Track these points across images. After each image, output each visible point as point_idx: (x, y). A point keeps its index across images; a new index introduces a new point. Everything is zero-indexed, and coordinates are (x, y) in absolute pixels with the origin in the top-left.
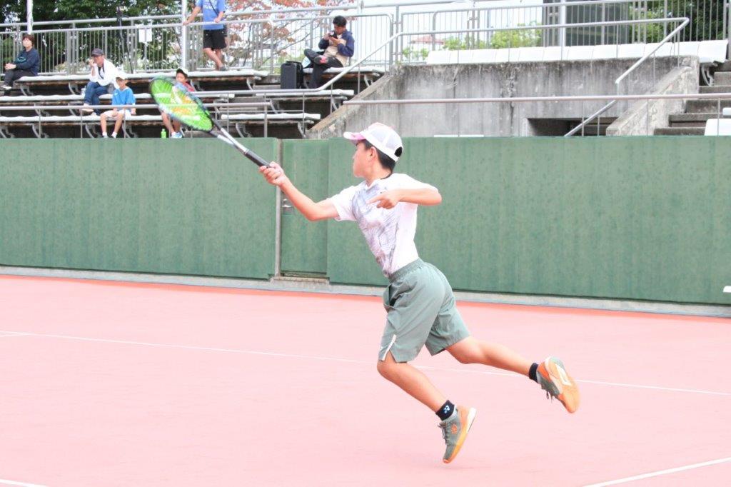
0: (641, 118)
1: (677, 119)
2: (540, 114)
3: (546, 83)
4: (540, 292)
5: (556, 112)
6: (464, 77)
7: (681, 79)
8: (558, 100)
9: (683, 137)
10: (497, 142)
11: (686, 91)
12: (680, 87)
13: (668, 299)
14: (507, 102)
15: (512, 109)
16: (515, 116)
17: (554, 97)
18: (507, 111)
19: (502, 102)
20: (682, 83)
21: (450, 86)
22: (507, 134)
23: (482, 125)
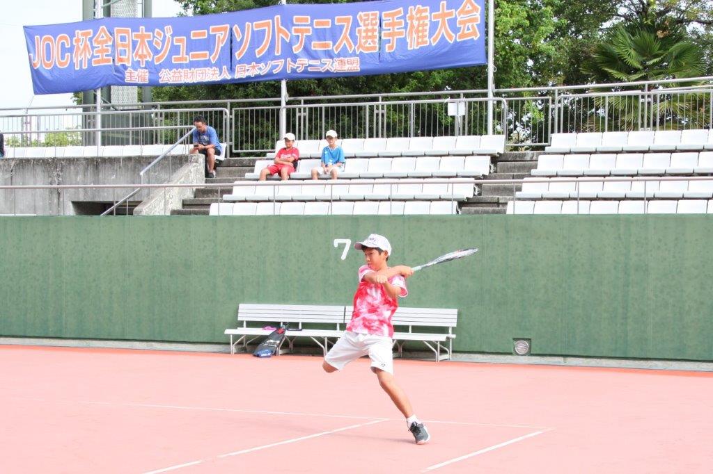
0: (160, 201)
1: (188, 203)
2: (82, 198)
3: (86, 174)
4: (83, 336)
5: (93, 197)
6: (19, 169)
7: (191, 172)
8: (96, 187)
9: (192, 216)
10: (46, 220)
11: (195, 181)
12: (190, 178)
13: (182, 340)
14: (55, 188)
15: (59, 194)
16: (61, 199)
17: (92, 185)
18: (55, 196)
19: (50, 188)
20: (192, 175)
21: (8, 176)
22: (54, 214)
23: (35, 206)
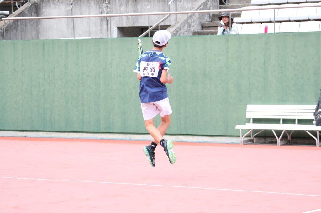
0: (185, 25)
1: (207, 26)
2: (125, 24)
3: (128, 5)
4: (126, 132)
5: (134, 24)
6: (77, 2)
8: (135, 15)
9: (209, 36)
10: (97, 41)
11: (211, 8)
12: (208, 6)
14: (104, 17)
15: (107, 21)
16: (109, 25)
17: (133, 14)
18: (105, 23)
19: (101, 17)
21: (69, 8)
22: (105, 37)
23: (90, 31)
